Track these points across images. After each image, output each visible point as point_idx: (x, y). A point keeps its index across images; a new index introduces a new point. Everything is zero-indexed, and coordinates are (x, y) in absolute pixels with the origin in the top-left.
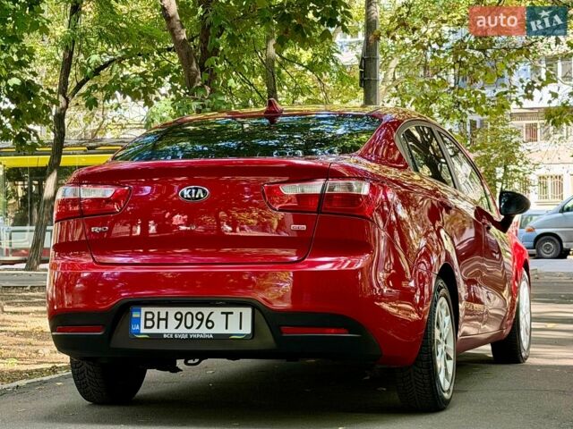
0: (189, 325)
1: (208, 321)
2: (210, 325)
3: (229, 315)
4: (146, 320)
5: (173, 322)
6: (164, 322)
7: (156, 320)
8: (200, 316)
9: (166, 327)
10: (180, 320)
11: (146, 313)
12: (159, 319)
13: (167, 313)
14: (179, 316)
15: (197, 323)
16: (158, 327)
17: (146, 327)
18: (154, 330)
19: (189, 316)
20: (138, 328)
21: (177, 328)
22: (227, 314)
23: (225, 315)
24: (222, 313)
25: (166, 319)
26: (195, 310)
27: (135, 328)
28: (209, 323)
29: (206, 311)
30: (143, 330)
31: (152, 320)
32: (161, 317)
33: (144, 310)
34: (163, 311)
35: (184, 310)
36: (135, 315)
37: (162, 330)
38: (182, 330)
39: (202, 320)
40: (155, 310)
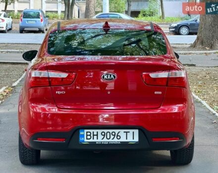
0: (108, 137)
1: (117, 136)
2: (119, 137)
3: (128, 133)
4: (87, 135)
5: (100, 137)
6: (96, 136)
7: (92, 135)
8: (113, 134)
9: (97, 139)
10: (104, 135)
11: (87, 132)
12: (94, 135)
13: (97, 132)
14: (103, 134)
15: (112, 137)
16: (93, 139)
17: (87, 139)
18: (91, 140)
19: (108, 134)
20: (83, 139)
21: (103, 139)
22: (127, 132)
23: (125, 133)
24: (124, 132)
25: (97, 135)
26: (111, 131)
27: (81, 139)
28: (118, 137)
29: (117, 131)
30: (86, 140)
31: (90, 135)
32: (95, 134)
33: (86, 131)
34: (95, 131)
35: (106, 131)
36: (81, 133)
37: (95, 140)
38: (105, 140)
39: (115, 135)
40: (91, 131)
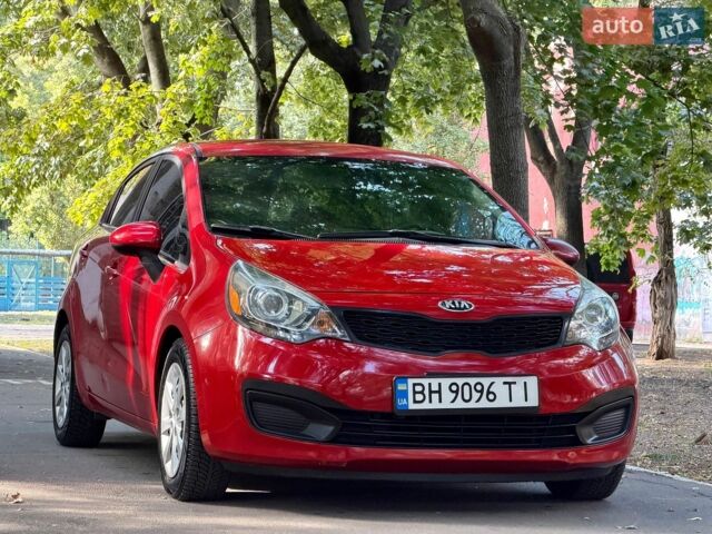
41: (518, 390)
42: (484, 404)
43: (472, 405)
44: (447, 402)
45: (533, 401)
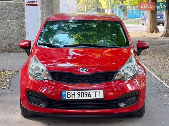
41: (97, 94)
42: (88, 98)
43: (84, 98)
44: (77, 97)
45: (102, 97)
